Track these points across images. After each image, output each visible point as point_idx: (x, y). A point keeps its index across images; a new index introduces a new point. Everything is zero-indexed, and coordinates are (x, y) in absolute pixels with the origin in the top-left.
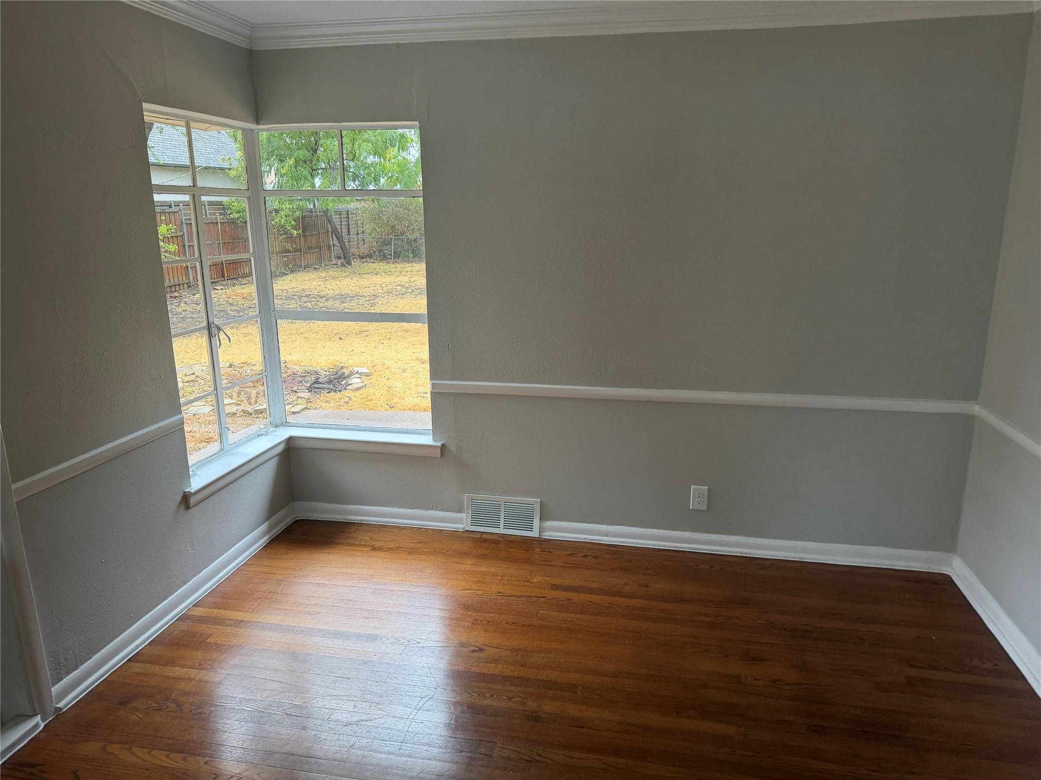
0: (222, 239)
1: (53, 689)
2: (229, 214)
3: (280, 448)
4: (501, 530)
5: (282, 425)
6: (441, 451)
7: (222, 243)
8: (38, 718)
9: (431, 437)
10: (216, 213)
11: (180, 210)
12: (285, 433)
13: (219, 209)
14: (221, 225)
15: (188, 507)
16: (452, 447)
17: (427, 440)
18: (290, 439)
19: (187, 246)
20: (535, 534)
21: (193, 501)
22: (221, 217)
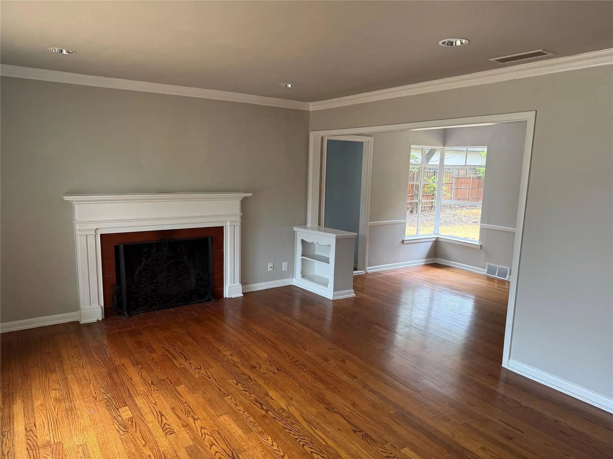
0: (472, 186)
1: (367, 268)
2: (478, 174)
3: (434, 239)
4: (496, 276)
5: (437, 234)
6: (480, 247)
7: (471, 188)
8: (364, 271)
9: (478, 243)
10: (471, 173)
11: (453, 171)
12: (437, 236)
13: (473, 171)
14: (472, 179)
15: (403, 243)
16: (484, 246)
17: (477, 243)
18: (437, 238)
19: (453, 188)
20: (506, 279)
21: (405, 242)
22: (473, 175)
